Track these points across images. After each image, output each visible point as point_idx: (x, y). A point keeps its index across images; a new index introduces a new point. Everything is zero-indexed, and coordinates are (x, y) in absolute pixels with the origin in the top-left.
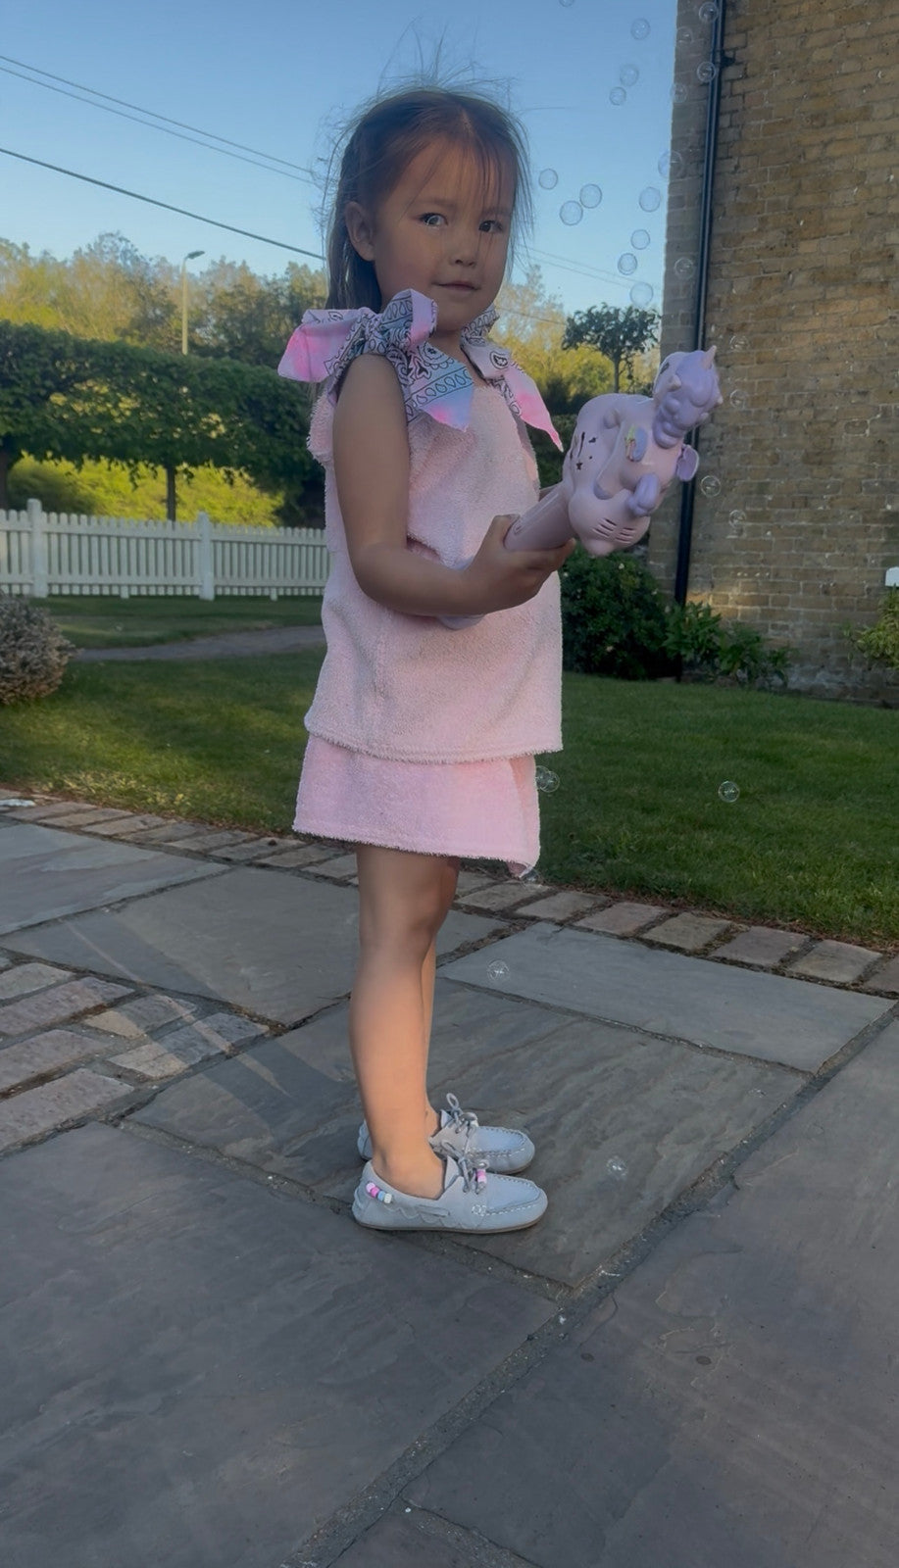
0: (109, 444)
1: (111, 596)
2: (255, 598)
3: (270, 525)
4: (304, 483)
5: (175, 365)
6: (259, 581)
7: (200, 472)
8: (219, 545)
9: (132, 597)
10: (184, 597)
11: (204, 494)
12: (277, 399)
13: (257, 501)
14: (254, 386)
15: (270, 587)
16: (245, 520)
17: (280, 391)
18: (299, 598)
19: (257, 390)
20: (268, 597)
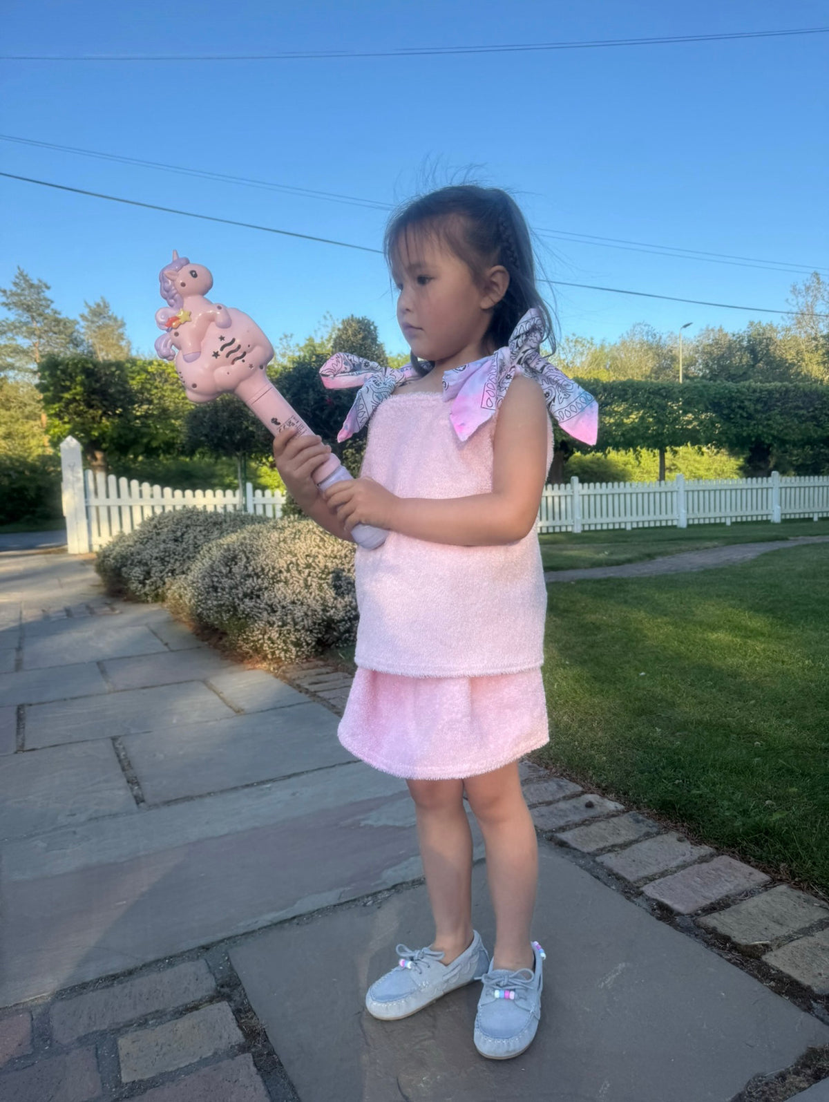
0: (622, 439)
1: (620, 529)
2: (715, 524)
3: (736, 477)
4: (751, 450)
5: (664, 388)
6: (718, 514)
7: (681, 450)
8: (690, 494)
9: (633, 529)
10: (667, 527)
11: (692, 462)
12: (731, 399)
13: (727, 463)
14: (715, 394)
15: (725, 517)
16: (719, 475)
17: (733, 394)
18: (747, 523)
19: (718, 396)
20: (725, 523)
